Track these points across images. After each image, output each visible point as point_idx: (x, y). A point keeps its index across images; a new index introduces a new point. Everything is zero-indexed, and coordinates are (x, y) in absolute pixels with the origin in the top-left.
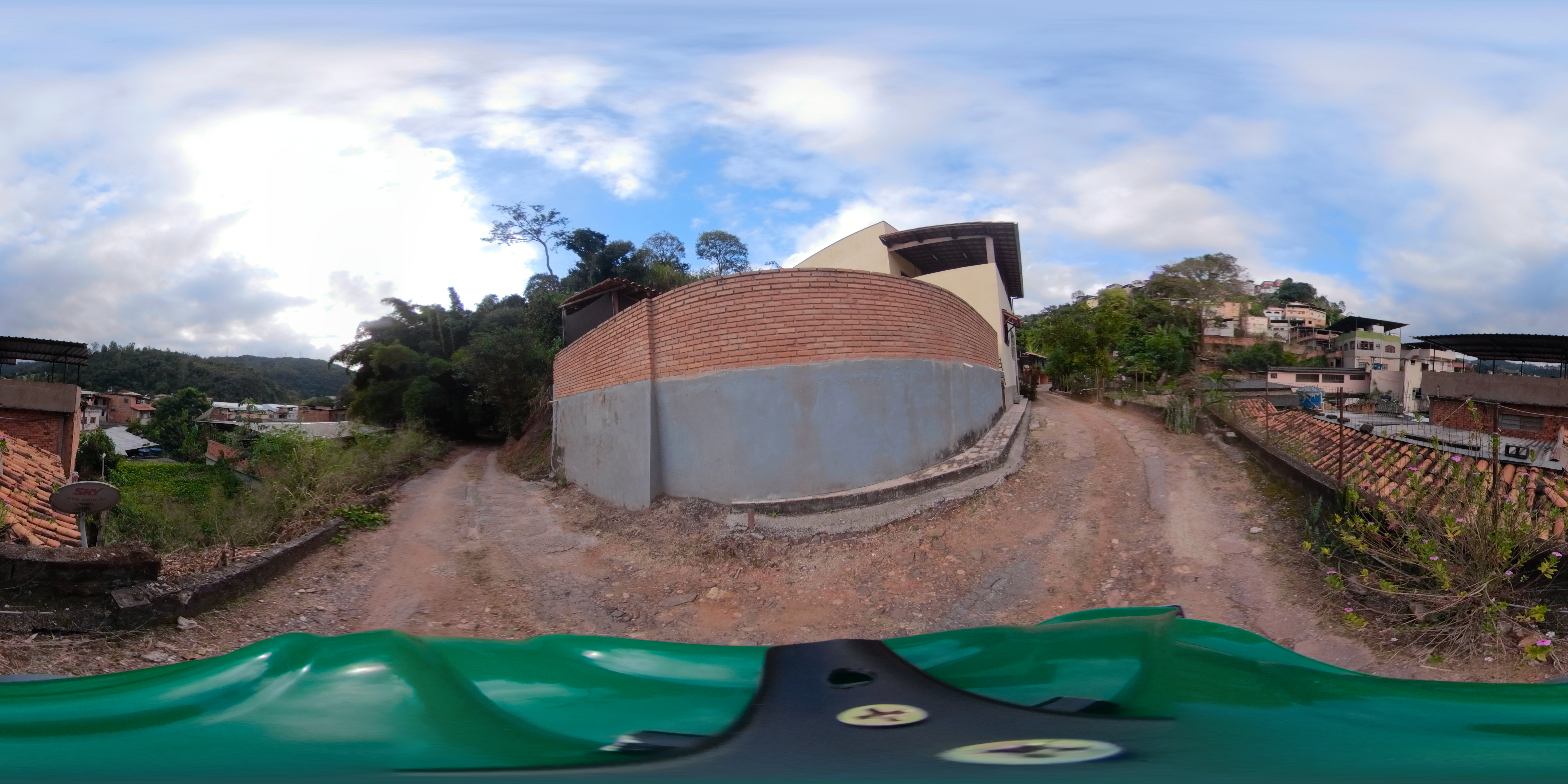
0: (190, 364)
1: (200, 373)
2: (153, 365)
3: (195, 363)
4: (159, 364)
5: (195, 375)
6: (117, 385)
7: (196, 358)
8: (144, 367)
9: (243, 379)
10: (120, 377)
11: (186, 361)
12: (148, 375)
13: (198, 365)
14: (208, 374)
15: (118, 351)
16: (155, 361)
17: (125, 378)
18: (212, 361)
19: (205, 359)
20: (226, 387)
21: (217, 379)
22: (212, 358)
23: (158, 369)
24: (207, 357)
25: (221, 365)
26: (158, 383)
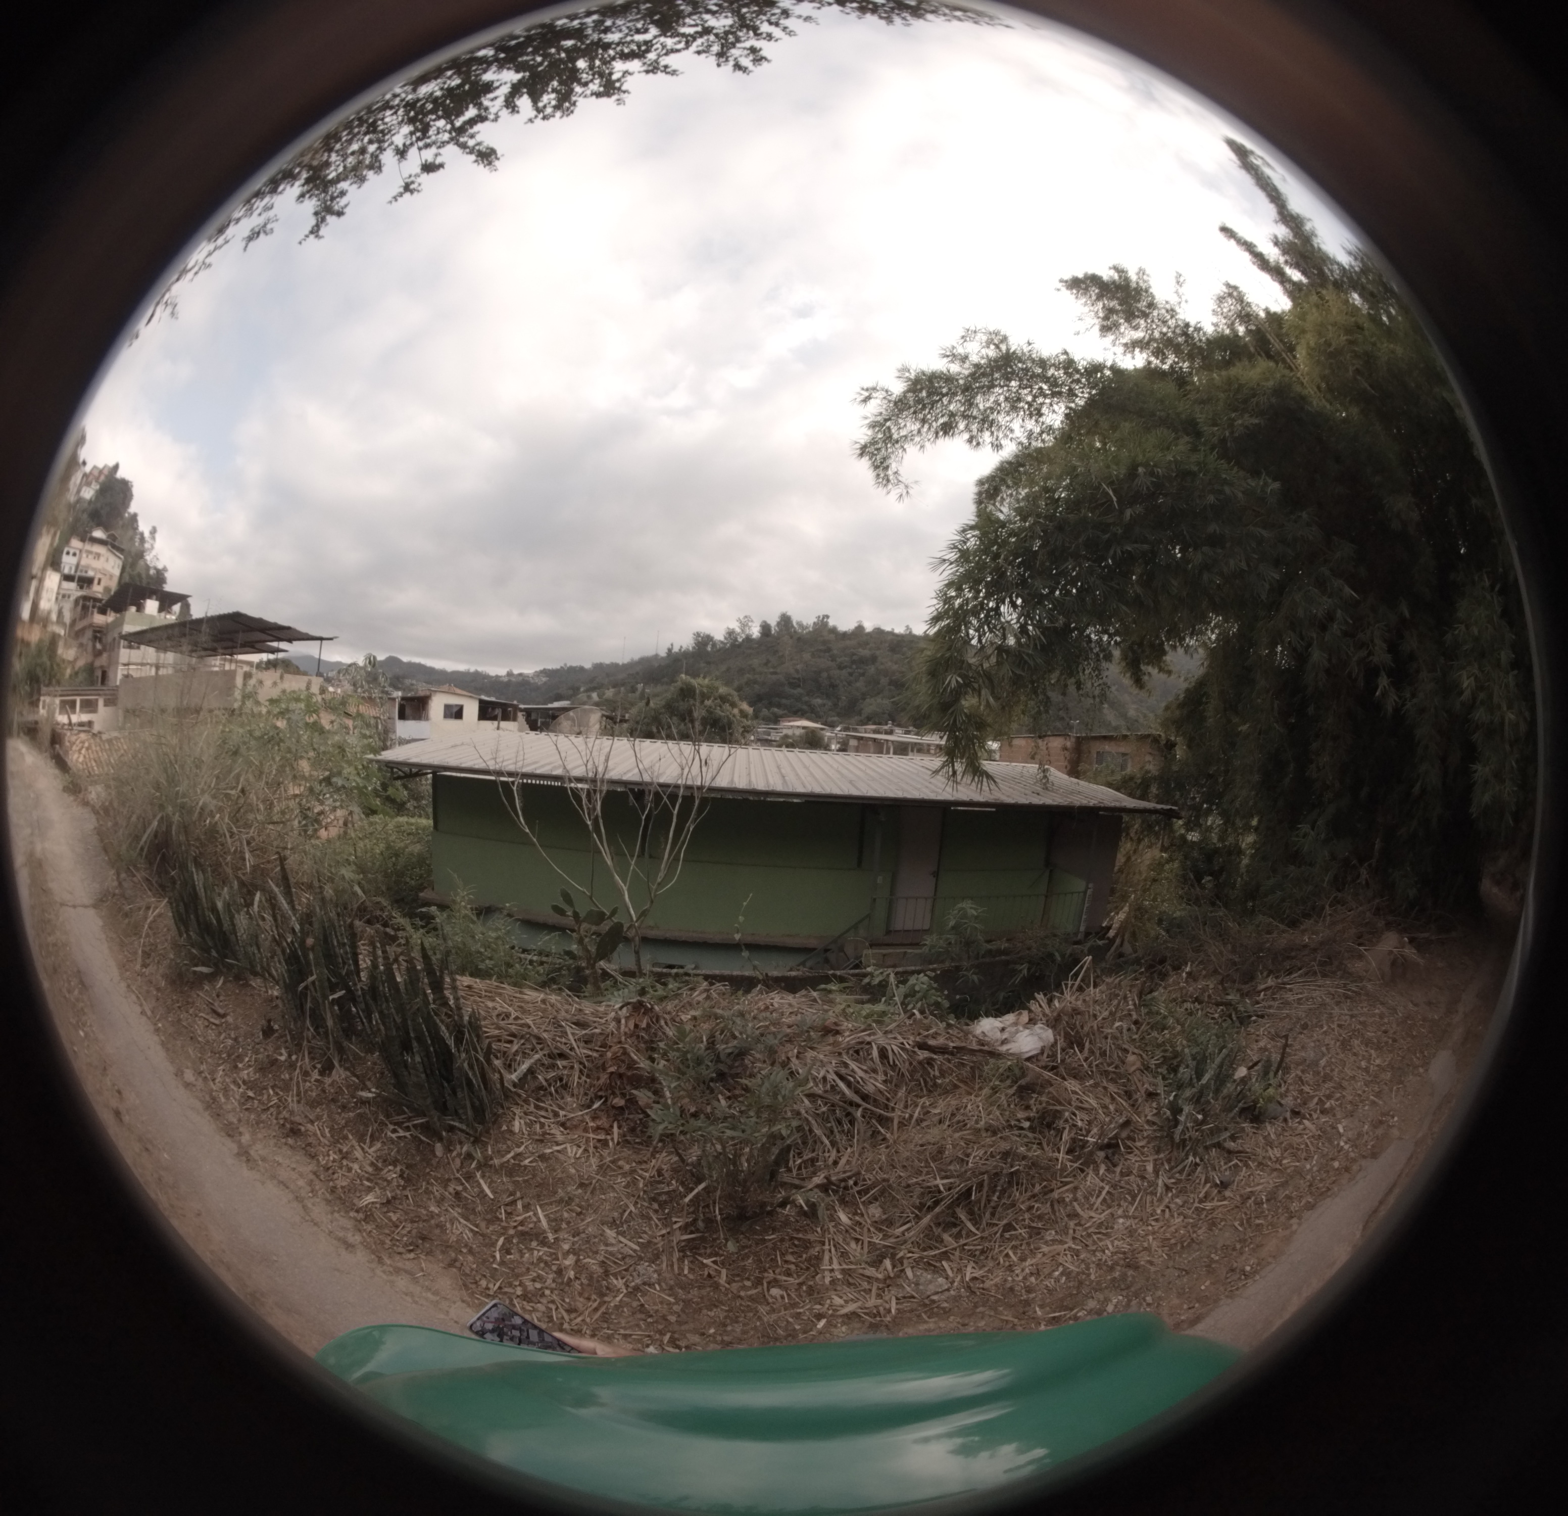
2: (863, 661)
4: (874, 659)
6: (779, 706)
8: (840, 667)
10: (787, 689)
12: (850, 683)
16: (865, 653)
17: (799, 690)
23: (872, 670)
26: (868, 700)
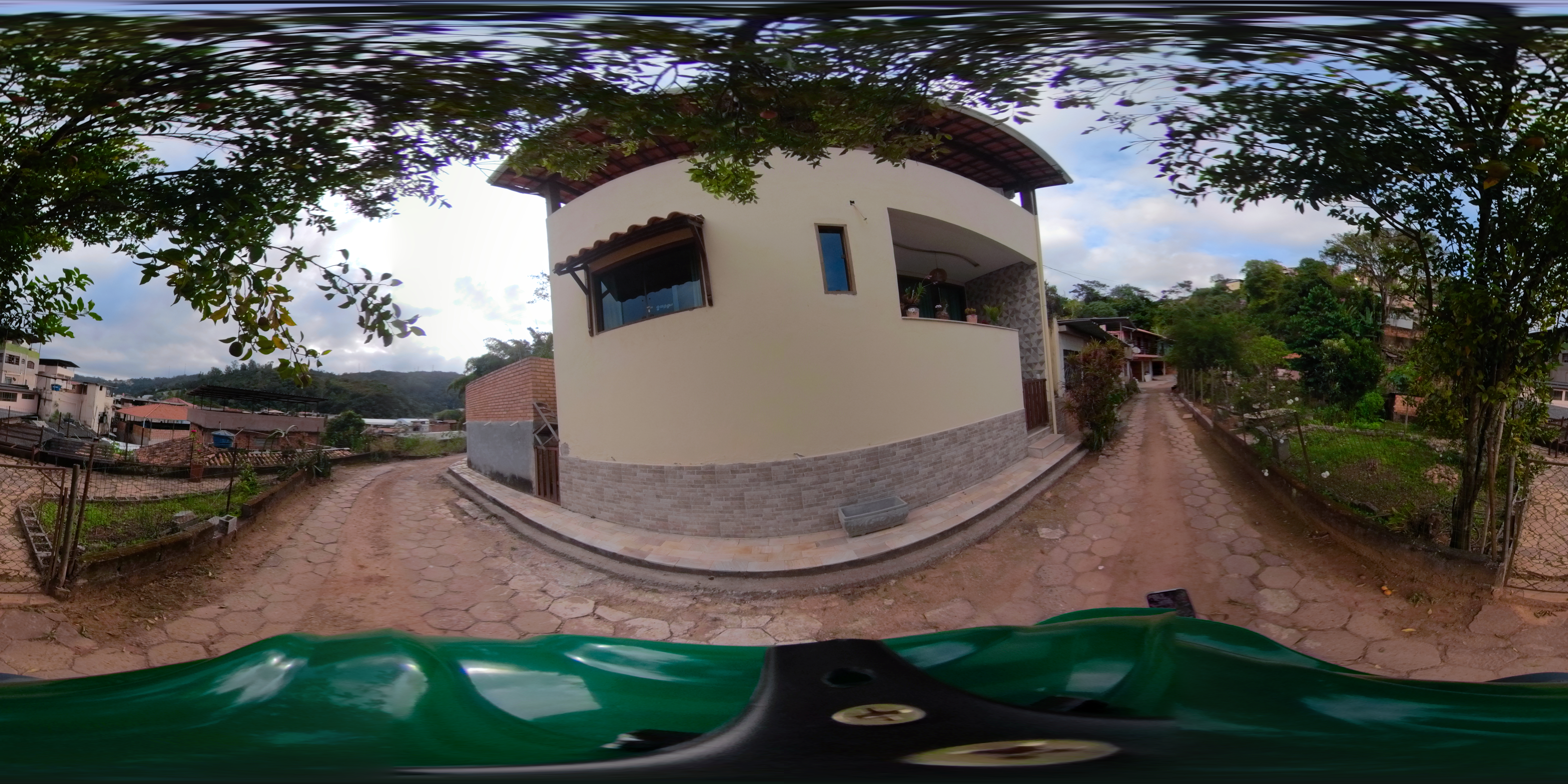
0: (327, 382)
1: (337, 390)
3: (331, 381)
5: (333, 393)
7: (331, 376)
9: (378, 395)
11: (323, 379)
13: (335, 383)
14: (345, 391)
15: (257, 370)
18: (346, 378)
19: (339, 376)
20: (362, 404)
21: (354, 396)
22: (345, 375)
24: (341, 374)
25: (357, 382)
